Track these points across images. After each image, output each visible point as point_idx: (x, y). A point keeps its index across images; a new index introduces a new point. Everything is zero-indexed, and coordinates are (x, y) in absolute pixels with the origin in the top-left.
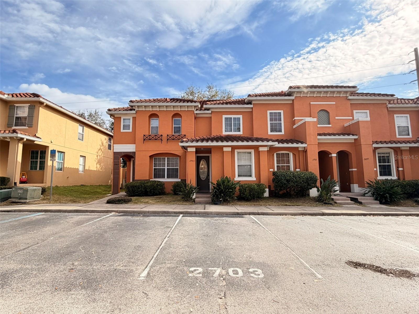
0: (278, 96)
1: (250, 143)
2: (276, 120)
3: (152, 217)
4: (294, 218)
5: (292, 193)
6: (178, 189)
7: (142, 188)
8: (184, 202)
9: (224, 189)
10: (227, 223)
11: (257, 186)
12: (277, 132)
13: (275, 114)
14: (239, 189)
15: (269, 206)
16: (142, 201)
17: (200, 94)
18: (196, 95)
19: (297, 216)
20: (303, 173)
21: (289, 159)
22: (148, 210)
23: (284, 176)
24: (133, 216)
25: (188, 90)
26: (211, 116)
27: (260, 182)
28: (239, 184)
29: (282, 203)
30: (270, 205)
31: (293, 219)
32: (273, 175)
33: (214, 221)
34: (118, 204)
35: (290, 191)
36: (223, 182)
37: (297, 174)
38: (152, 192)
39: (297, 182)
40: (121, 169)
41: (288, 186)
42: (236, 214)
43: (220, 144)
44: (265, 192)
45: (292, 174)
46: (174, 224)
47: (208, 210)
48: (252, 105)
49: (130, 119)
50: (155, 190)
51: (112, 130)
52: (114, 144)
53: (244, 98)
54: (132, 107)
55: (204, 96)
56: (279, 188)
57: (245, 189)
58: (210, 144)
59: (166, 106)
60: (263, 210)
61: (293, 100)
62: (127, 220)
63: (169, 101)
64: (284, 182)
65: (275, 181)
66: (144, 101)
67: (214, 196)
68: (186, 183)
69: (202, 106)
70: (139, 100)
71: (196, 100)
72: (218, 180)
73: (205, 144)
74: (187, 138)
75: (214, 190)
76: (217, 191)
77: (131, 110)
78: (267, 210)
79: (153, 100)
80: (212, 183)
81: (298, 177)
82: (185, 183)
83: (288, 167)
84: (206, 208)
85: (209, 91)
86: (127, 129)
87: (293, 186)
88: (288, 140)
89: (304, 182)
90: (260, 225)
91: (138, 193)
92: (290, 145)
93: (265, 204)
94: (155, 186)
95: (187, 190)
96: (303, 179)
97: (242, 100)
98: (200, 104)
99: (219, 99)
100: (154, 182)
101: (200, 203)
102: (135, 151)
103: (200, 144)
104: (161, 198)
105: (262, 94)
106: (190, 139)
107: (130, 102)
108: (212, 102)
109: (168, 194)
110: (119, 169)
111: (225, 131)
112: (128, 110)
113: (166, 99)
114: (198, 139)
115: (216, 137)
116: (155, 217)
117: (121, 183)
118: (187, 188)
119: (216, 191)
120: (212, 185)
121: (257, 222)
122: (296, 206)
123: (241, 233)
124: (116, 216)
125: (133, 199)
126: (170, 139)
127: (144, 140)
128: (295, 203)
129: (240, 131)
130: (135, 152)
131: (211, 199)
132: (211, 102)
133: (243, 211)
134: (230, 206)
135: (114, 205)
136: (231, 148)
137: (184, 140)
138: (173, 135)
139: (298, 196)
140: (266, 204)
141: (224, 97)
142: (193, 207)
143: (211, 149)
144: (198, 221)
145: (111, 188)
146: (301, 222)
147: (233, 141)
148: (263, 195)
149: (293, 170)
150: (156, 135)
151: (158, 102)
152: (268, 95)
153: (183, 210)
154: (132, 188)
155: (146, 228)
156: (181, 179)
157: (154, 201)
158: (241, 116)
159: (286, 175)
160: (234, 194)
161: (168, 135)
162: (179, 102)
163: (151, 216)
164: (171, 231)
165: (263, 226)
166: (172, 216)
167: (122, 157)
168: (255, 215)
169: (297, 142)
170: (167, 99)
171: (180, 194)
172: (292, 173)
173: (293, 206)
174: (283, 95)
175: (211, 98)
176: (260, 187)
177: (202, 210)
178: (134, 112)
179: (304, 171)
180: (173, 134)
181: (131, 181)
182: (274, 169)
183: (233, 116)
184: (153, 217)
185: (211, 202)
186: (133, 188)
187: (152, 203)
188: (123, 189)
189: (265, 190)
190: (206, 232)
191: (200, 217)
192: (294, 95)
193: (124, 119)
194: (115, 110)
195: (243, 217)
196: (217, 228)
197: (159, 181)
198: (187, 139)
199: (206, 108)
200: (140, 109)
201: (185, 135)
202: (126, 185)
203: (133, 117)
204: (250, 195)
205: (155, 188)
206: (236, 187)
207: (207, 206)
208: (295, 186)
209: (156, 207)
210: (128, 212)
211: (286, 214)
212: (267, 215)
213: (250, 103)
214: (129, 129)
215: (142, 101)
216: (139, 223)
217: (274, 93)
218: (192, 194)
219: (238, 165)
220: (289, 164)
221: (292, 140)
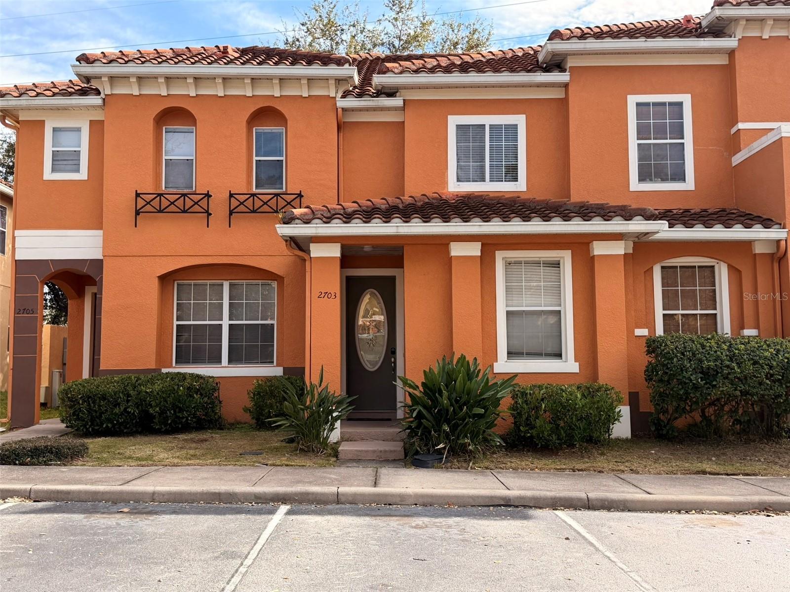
0: (670, 37)
1: (557, 226)
2: (660, 132)
3: (168, 516)
4: (732, 524)
5: (726, 422)
6: (271, 406)
7: (128, 401)
8: (296, 454)
9: (452, 405)
10: (463, 541)
11: (583, 395)
12: (664, 180)
13: (658, 108)
14: (513, 408)
15: (634, 476)
16: (128, 453)
17: (362, 32)
18: (344, 37)
19: (745, 516)
20: (769, 346)
21: (714, 291)
22: (150, 489)
23: (694, 355)
24: (91, 513)
25: (314, 16)
26: (400, 120)
27: (595, 376)
28: (511, 388)
29: (687, 465)
30: (638, 473)
31: (730, 528)
32: (649, 352)
33: (413, 531)
34: (33, 464)
35: (718, 416)
36: (450, 377)
37: (746, 350)
38: (167, 418)
39: (744, 379)
40: (47, 328)
41: (709, 394)
42: (500, 506)
43: (436, 227)
44: (616, 418)
45: (726, 347)
46: (255, 544)
47: (389, 485)
48: (567, 73)
49: (79, 130)
50: (181, 410)
51: (7, 173)
52: (15, 228)
53: (534, 46)
54: (88, 79)
55: (374, 39)
56: (674, 404)
57: (537, 407)
58: (396, 228)
59: (224, 79)
60: (607, 491)
61: (731, 53)
62: (66, 529)
63: (236, 59)
64: (691, 380)
65: (657, 374)
66: (136, 57)
67: (413, 432)
68: (304, 383)
69: (366, 80)
70: (113, 54)
71: (344, 55)
72: (428, 370)
73: (377, 228)
74: (307, 207)
75: (414, 410)
76: (424, 412)
77: (83, 92)
78: (623, 492)
79: (170, 54)
80: (405, 382)
81: (752, 362)
82: (299, 383)
83: (710, 322)
84: (382, 481)
85: (396, 19)
86: (69, 167)
87: (730, 397)
88: (710, 211)
89: (774, 381)
90: (597, 549)
91: (112, 423)
92: (718, 233)
93: (615, 468)
94: (180, 396)
95: (307, 408)
96: (771, 367)
97: (526, 55)
98: (359, 73)
99: (432, 53)
100: (176, 380)
101: (357, 460)
102: (101, 258)
103: (357, 228)
104: (206, 440)
105: (605, 29)
106: (320, 210)
107: (79, 59)
108: (407, 64)
109: (232, 424)
110: (36, 330)
111: (459, 180)
112: (71, 94)
113: (226, 48)
114: (350, 210)
115: (420, 201)
116: (180, 516)
117: (45, 383)
118: (308, 403)
119: (420, 412)
120: (407, 389)
121: (584, 537)
122: (741, 477)
123: (517, 580)
124: (24, 513)
125: (91, 446)
126: (242, 208)
127: (138, 213)
128: (738, 465)
129: (515, 179)
130: (102, 260)
131: (402, 444)
132: (402, 63)
133: (529, 493)
134: (476, 473)
135: (17, 471)
136: (480, 243)
137: (297, 212)
138: (253, 195)
139: (751, 437)
140: (622, 468)
141: (455, 45)
142: (328, 475)
143: (401, 248)
144: (349, 530)
145: (6, 404)
146: (758, 536)
147: (486, 219)
148: (608, 430)
149: (730, 333)
150: (184, 195)
151: (192, 63)
152: (632, 32)
153: (292, 487)
154: (89, 405)
155: (141, 557)
156: (284, 368)
157: (178, 454)
158: (520, 120)
159: (701, 350)
160: (491, 425)
161: (231, 195)
162: (276, 64)
163: (164, 512)
164: (242, 570)
165: (608, 554)
166: (248, 512)
167: (50, 281)
168: (576, 508)
169: (748, 220)
170: (230, 51)
171: (280, 426)
172: (724, 342)
173: (728, 475)
174: (690, 32)
175: (404, 48)
176: (596, 399)
177: (365, 486)
178: (96, 100)
179: (776, 336)
180: (254, 190)
181: (86, 374)
182: (652, 329)
183: (488, 120)
184: (173, 516)
185: (402, 457)
186: (94, 402)
187: (166, 462)
188: (51, 407)
189: (617, 410)
190: (378, 573)
191: (359, 515)
192: (737, 34)
193: (55, 130)
194: (21, 95)
195: (526, 517)
196: (426, 557)
197: (199, 377)
198: (306, 210)
199: (383, 87)
200: (120, 90)
201: (300, 195)
202: (65, 392)
203: (90, 121)
204: (556, 429)
205: (179, 402)
206: (502, 398)
207: (386, 472)
208: (737, 396)
209: (185, 476)
210: (70, 497)
211: (699, 508)
212: (623, 510)
213: (556, 64)
214: (78, 171)
215: (127, 56)
216: (113, 540)
217: (655, 24)
218: (327, 427)
219: (509, 313)
220: (715, 309)
221: (728, 211)
